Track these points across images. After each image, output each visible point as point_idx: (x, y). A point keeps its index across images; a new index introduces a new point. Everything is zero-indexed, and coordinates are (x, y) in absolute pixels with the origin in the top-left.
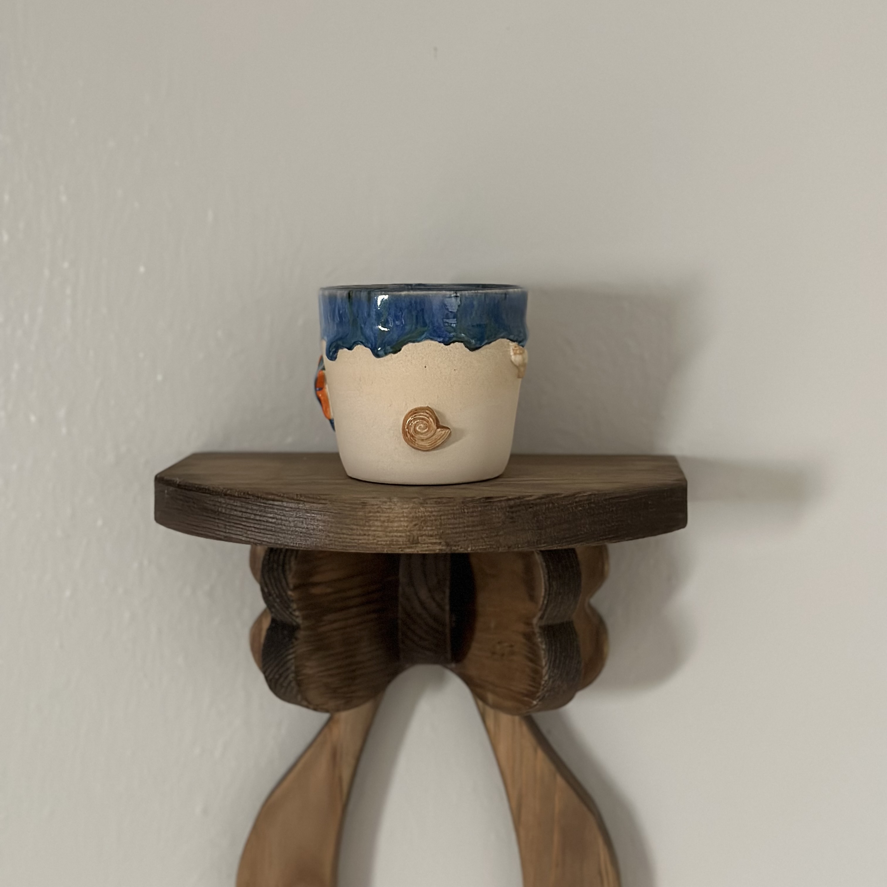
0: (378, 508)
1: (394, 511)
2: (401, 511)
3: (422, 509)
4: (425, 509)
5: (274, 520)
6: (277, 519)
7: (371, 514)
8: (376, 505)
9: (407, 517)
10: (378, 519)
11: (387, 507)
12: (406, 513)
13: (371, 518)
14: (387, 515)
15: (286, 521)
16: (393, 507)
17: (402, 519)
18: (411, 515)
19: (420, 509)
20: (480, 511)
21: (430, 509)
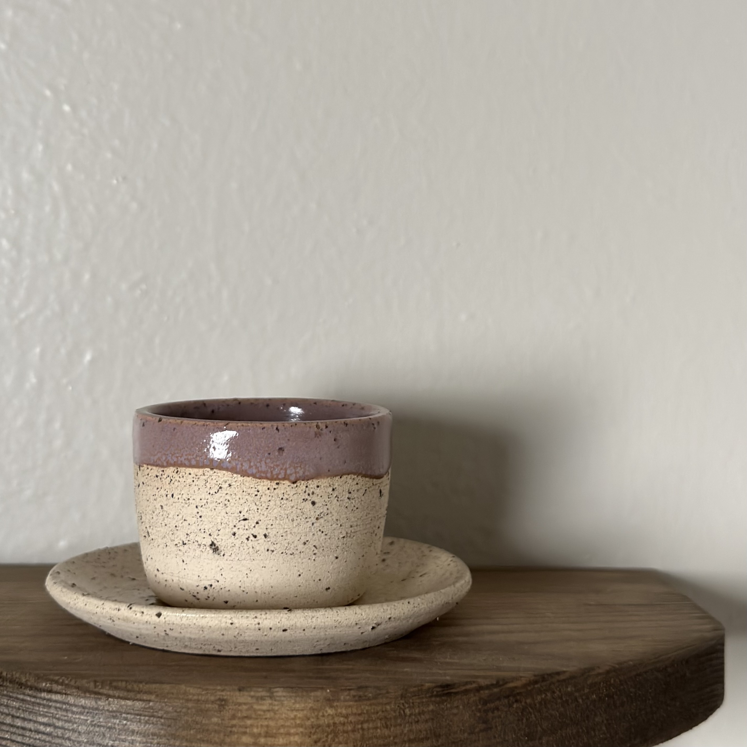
0: (247, 710)
1: (277, 716)
2: (292, 715)
3: (330, 711)
4: (336, 710)
5: (48, 729)
6: (56, 727)
7: (234, 722)
8: (245, 704)
9: (301, 726)
10: (248, 730)
11: (265, 708)
12: (299, 718)
13: (234, 729)
14: (266, 723)
15: (74, 731)
16: (276, 708)
17: (292, 731)
18: (308, 723)
19: (327, 712)
20: (432, 711)
21: (344, 712)
